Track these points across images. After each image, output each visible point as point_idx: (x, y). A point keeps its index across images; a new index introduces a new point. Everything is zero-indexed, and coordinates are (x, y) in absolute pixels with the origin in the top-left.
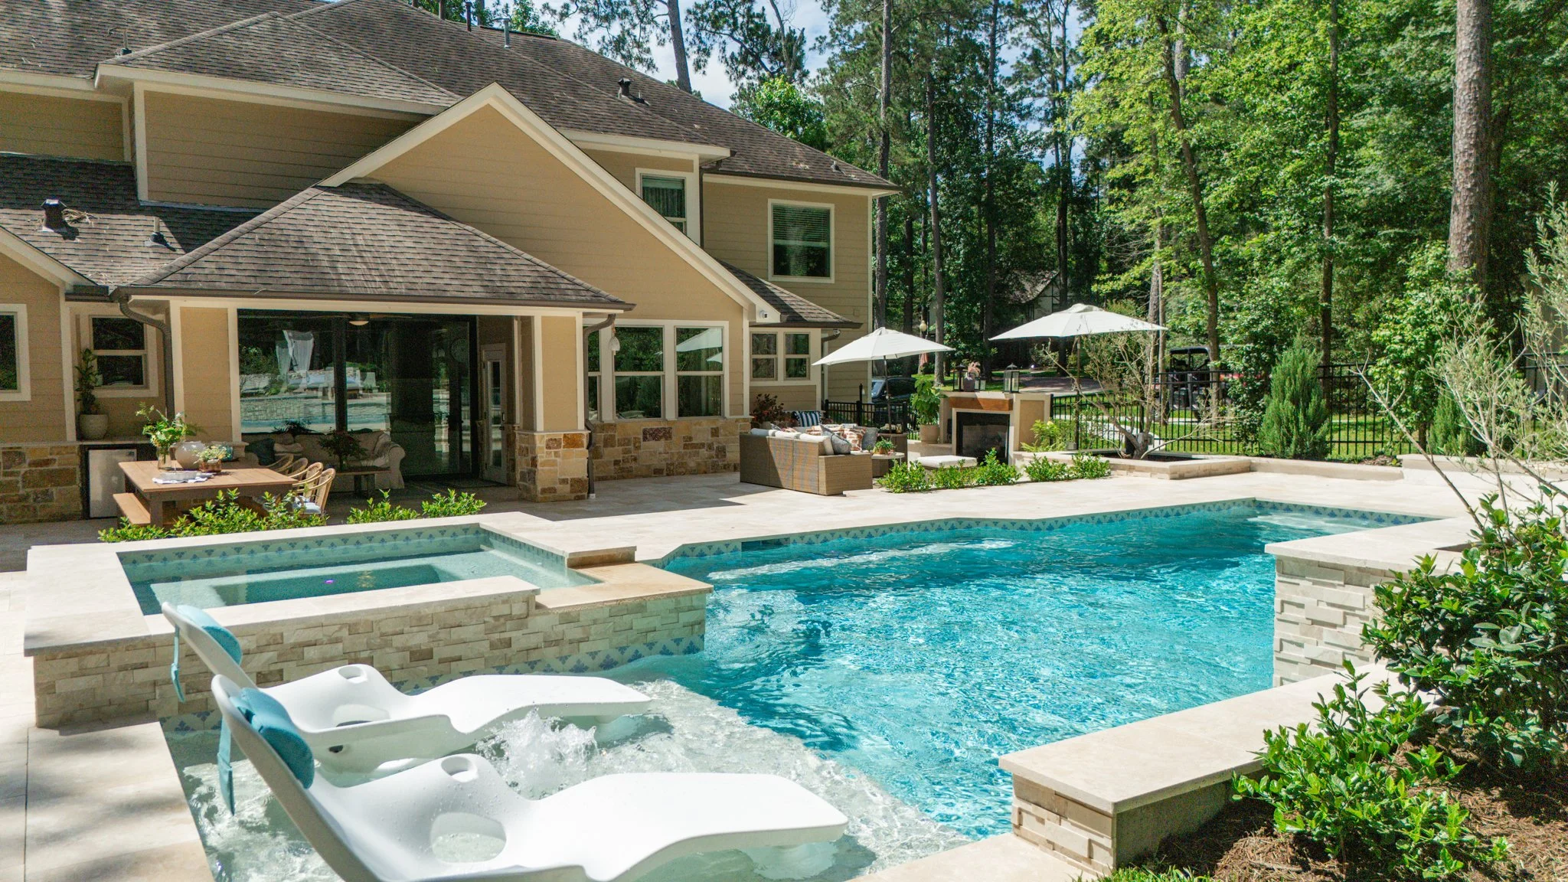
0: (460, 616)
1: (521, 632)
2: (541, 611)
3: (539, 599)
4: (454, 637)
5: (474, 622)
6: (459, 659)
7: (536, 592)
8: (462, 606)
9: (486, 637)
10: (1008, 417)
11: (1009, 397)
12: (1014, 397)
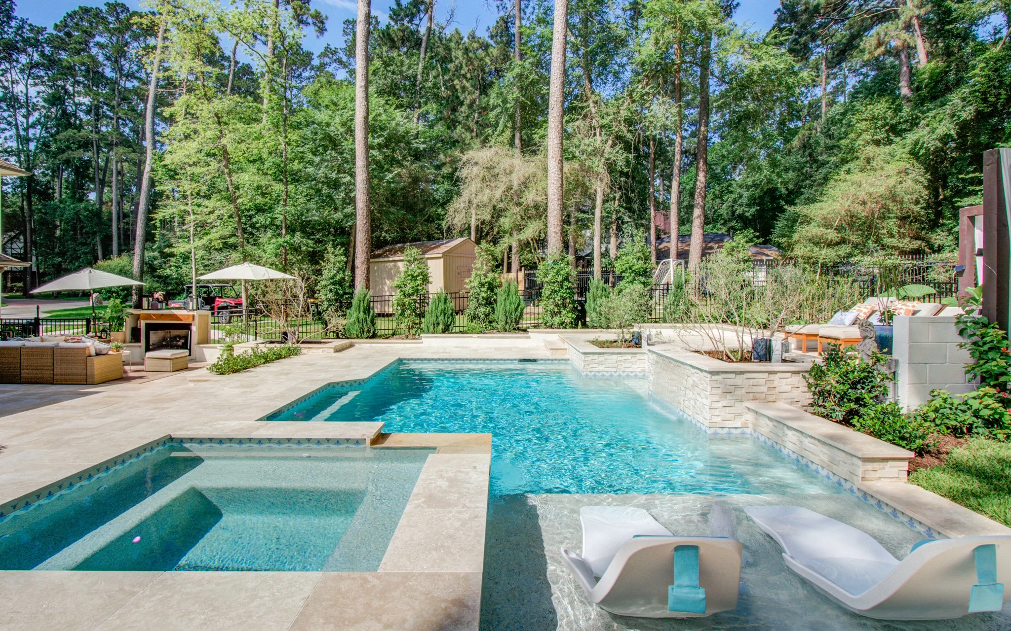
10: (190, 325)
11: (191, 313)
12: (195, 313)
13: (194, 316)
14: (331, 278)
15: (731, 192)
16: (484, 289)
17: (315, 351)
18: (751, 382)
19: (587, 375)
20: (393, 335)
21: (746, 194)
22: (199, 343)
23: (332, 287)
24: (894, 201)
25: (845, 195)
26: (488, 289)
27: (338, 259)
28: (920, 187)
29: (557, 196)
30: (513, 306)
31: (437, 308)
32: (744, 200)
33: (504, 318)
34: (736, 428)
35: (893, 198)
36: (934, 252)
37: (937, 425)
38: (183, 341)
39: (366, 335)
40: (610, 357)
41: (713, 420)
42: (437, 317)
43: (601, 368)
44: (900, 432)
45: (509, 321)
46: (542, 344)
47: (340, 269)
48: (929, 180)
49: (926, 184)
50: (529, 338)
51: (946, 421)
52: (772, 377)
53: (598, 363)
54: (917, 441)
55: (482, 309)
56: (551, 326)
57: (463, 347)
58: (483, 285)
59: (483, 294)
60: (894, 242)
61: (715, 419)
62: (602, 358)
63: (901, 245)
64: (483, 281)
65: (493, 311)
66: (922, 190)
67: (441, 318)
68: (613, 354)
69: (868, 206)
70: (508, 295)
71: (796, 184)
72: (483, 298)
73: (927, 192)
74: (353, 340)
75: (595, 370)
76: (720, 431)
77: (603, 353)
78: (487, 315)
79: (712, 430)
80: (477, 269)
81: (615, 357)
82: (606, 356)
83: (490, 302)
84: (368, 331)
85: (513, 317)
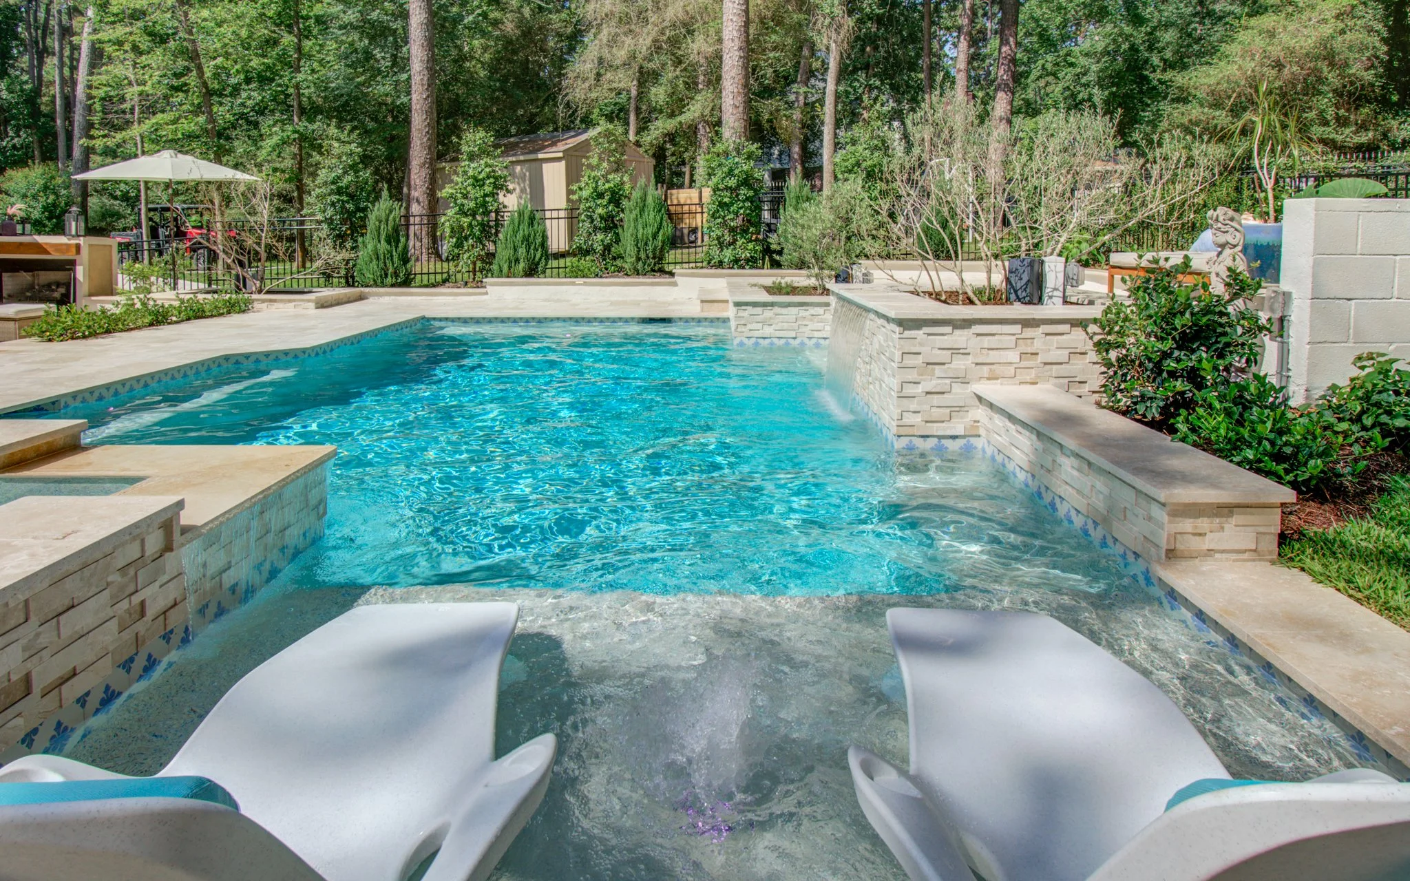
0: (73, 587)
1: (157, 584)
2: (189, 535)
3: (186, 518)
4: (66, 632)
5: (94, 590)
6: (74, 674)
7: (180, 505)
8: (74, 566)
9: (110, 612)
10: (73, 263)
11: (74, 242)
12: (81, 241)
13: (78, 247)
14: (333, 183)
15: (1072, 65)
16: (604, 202)
17: (280, 305)
18: (986, 342)
19: (741, 344)
20: (445, 281)
21: (1094, 68)
22: (91, 295)
23: (334, 198)
24: (1332, 65)
25: (1248, 53)
26: (610, 202)
27: (347, 148)
28: (1376, 41)
29: (737, 44)
30: (650, 231)
31: (515, 232)
32: (1092, 77)
33: (634, 252)
34: (954, 437)
35: (1330, 58)
36: (1395, 150)
37: (1364, 428)
38: (62, 290)
39: (389, 280)
40: (784, 311)
41: (906, 421)
42: (515, 249)
43: (767, 331)
44: (1272, 443)
45: (643, 256)
46: (694, 295)
47: (351, 167)
48: (1390, 29)
49: (1385, 35)
50: (675, 284)
51: (1384, 419)
52: (1029, 332)
53: (763, 322)
54: (1312, 462)
55: (600, 236)
56: (720, 265)
57: (558, 301)
58: (601, 196)
59: (600, 211)
60: (1329, 132)
61: (910, 419)
62: (768, 313)
63: (1339, 138)
64: (601, 188)
65: (618, 241)
66: (1377, 44)
67: (522, 251)
68: (789, 305)
69: (1286, 71)
70: (642, 211)
71: (1177, 52)
72: (601, 217)
73: (1385, 48)
74: (367, 290)
75: (757, 334)
76: (919, 443)
77: (772, 304)
78: (607, 248)
79: (904, 442)
80: (590, 167)
81: (794, 310)
82: (777, 310)
83: (611, 224)
84: (396, 274)
85: (650, 248)
